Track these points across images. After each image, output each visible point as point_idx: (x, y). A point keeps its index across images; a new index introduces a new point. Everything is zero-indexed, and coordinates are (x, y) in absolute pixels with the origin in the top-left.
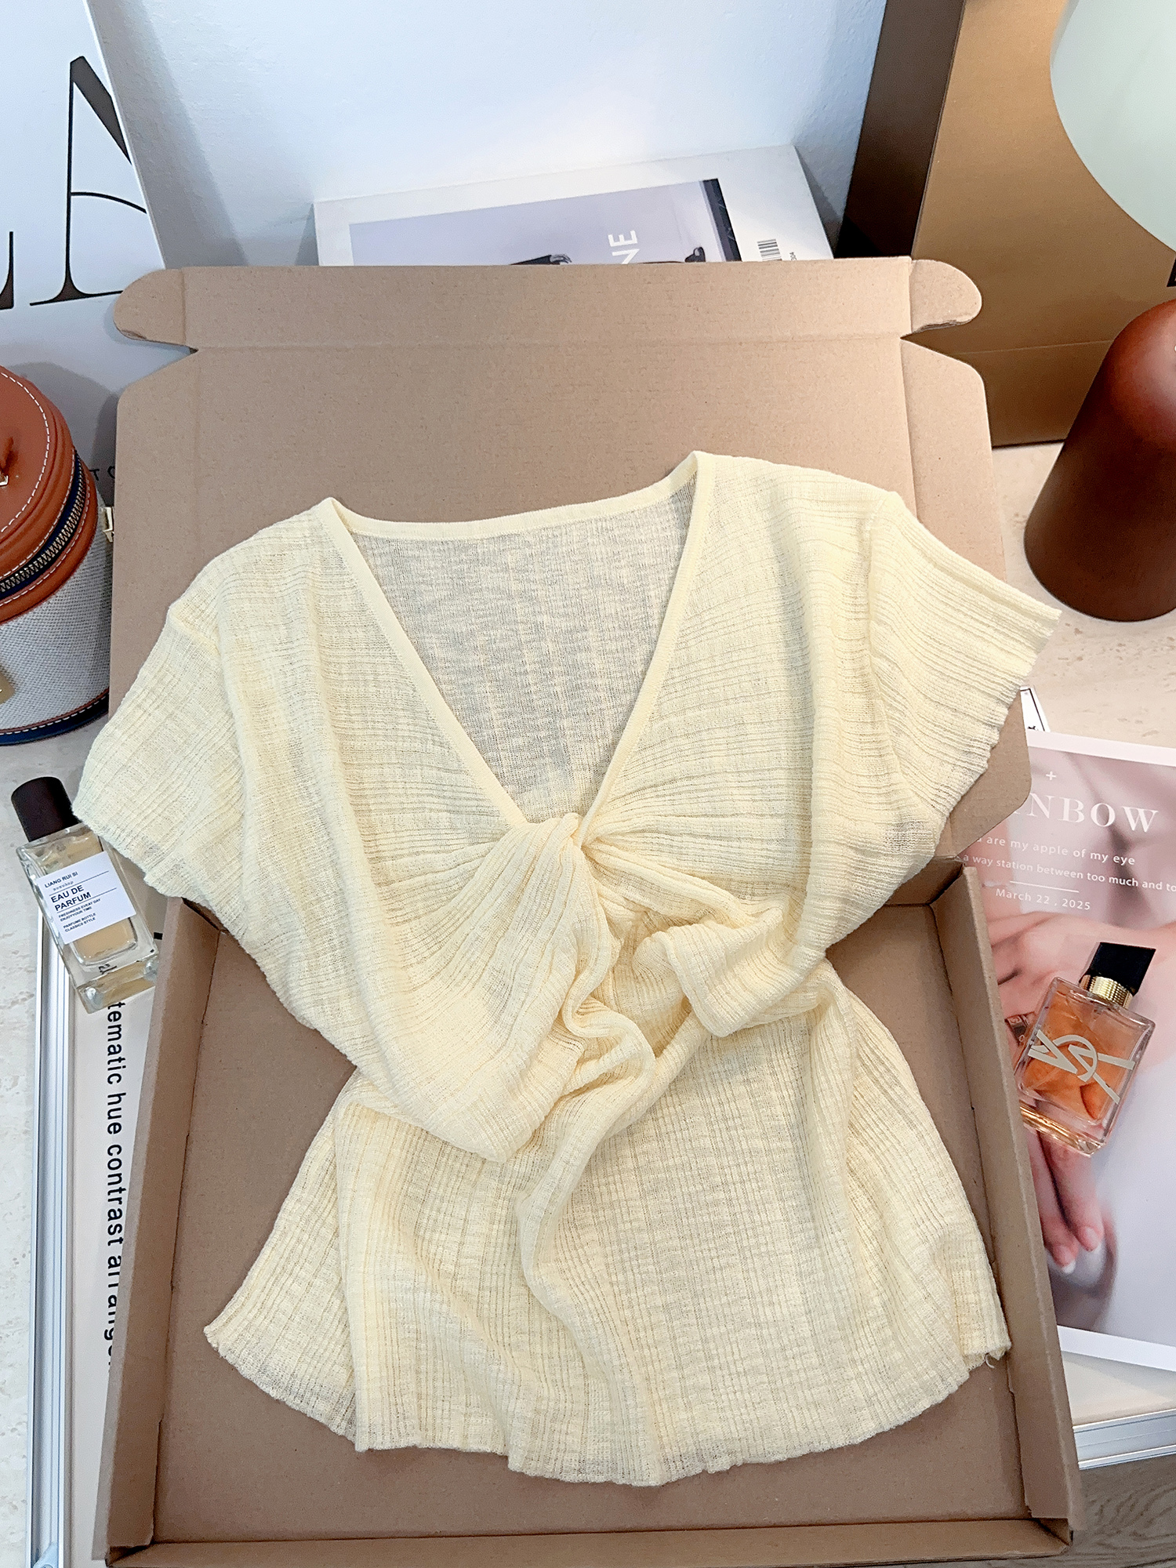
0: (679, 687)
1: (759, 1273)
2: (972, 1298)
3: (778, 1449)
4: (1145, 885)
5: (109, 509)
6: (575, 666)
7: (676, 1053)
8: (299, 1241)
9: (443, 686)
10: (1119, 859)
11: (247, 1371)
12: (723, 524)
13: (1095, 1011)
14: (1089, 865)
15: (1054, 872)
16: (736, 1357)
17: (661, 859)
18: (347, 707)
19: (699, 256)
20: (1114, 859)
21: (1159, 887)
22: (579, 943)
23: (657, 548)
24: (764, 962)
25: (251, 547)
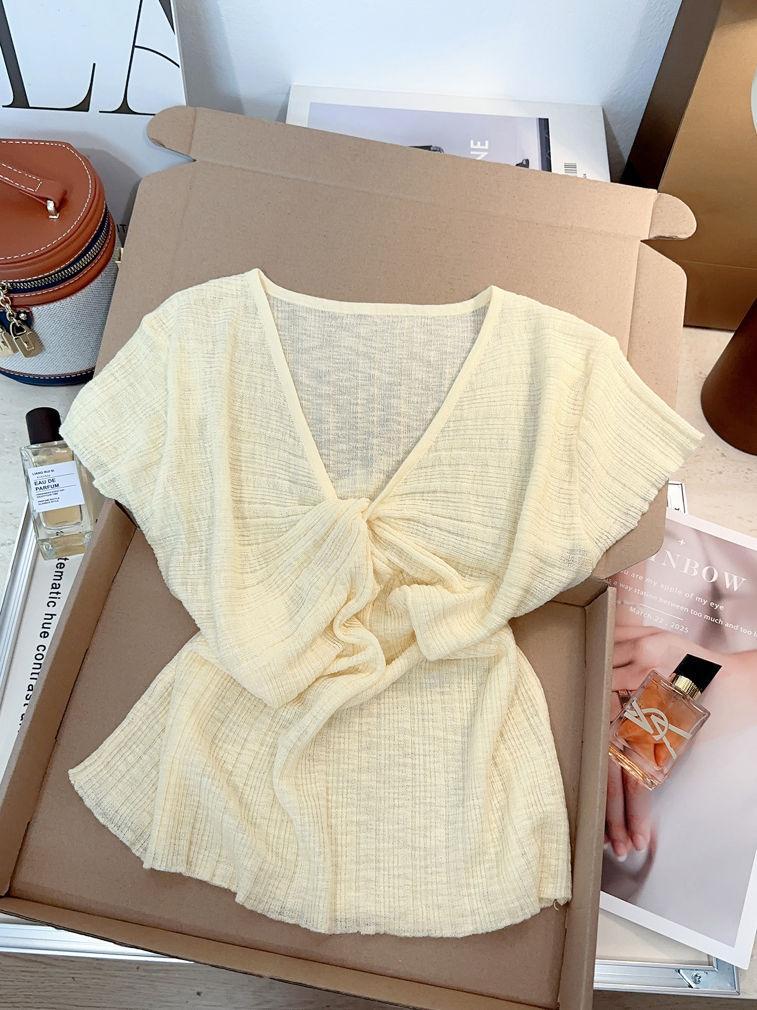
0: (451, 434)
1: (422, 815)
2: (553, 862)
3: (406, 928)
4: (727, 625)
5: (122, 249)
6: (389, 407)
7: (400, 665)
8: (139, 729)
9: (303, 402)
10: (714, 604)
11: (88, 803)
12: (501, 336)
13: (675, 697)
14: (695, 605)
15: (670, 603)
16: (395, 865)
17: (416, 539)
18: (241, 403)
19: (525, 164)
20: (711, 604)
21: (736, 628)
22: (353, 581)
23: (456, 343)
24: (468, 619)
25: (202, 290)
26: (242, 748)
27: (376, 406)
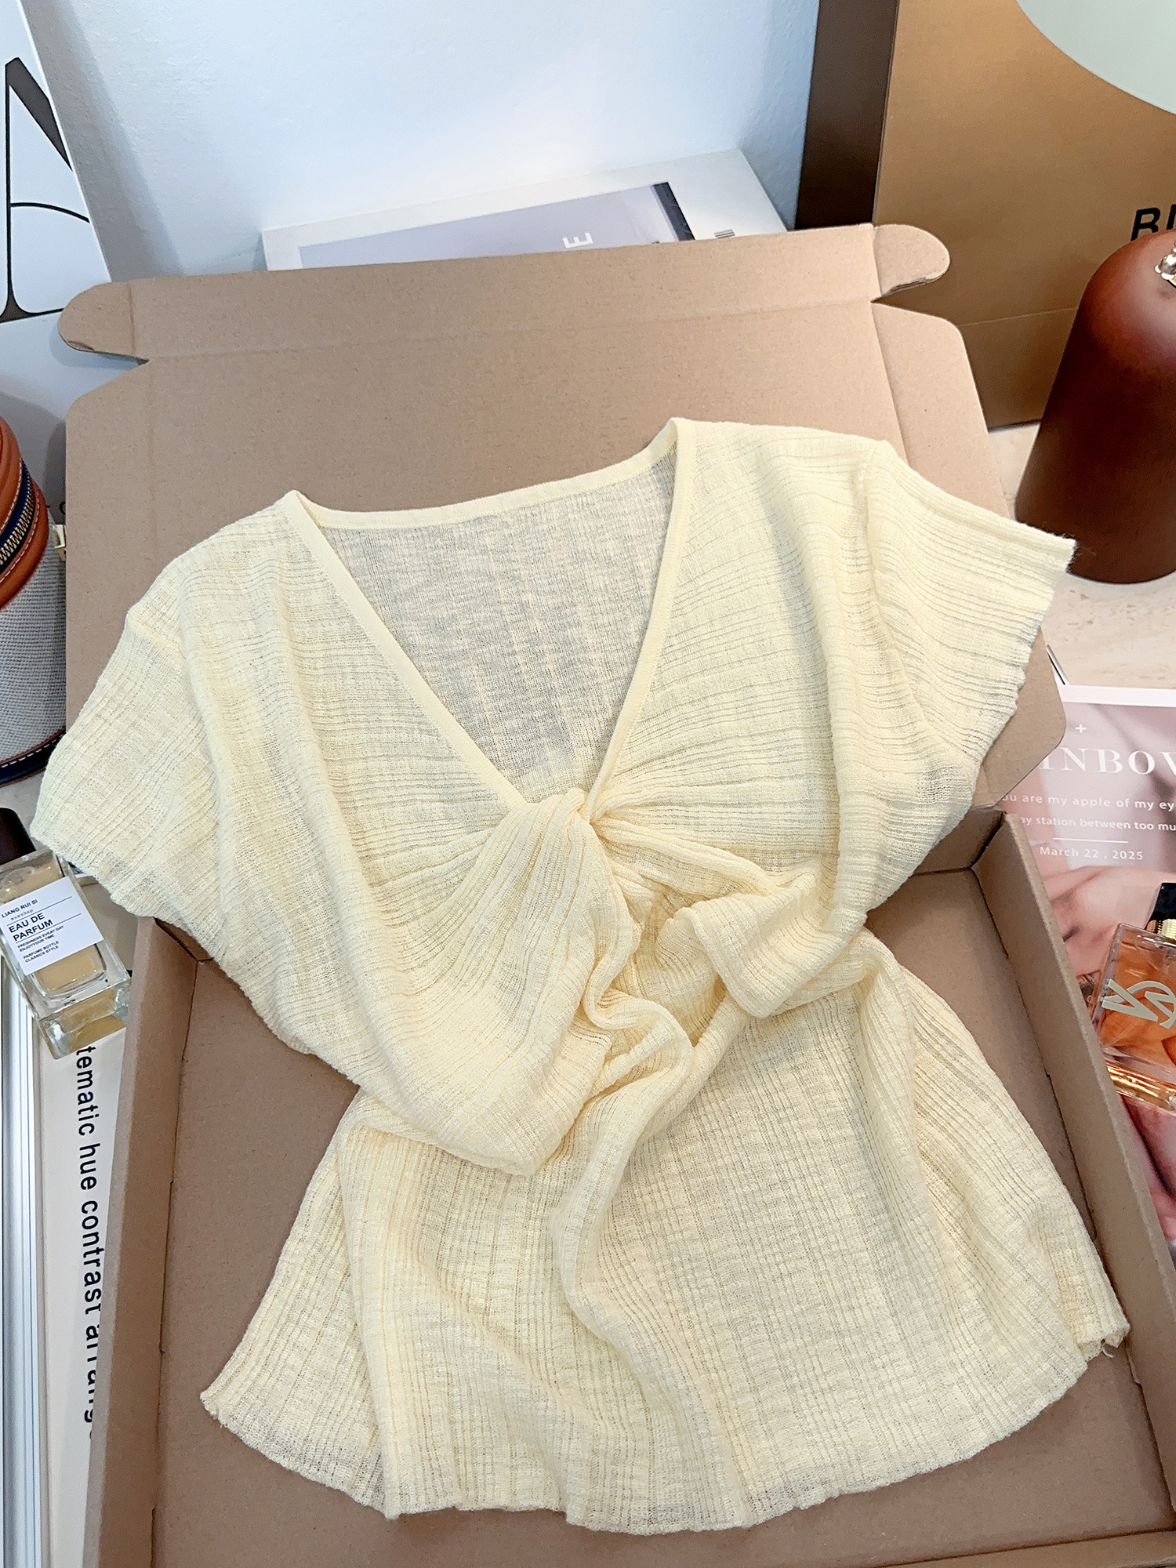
0: (679, 654)
1: (833, 1275)
3: (877, 1473)
5: (60, 527)
6: (567, 642)
7: (714, 1040)
9: (427, 673)
10: (1165, 805)
12: (708, 489)
13: (1170, 954)
14: (1138, 815)
15: (1099, 825)
16: (818, 1371)
17: (675, 831)
18: (325, 703)
20: (1161, 805)
22: (596, 923)
23: (642, 519)
24: (801, 932)
25: (213, 545)
26: (492, 1261)
27: (545, 647)
